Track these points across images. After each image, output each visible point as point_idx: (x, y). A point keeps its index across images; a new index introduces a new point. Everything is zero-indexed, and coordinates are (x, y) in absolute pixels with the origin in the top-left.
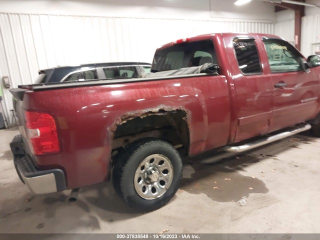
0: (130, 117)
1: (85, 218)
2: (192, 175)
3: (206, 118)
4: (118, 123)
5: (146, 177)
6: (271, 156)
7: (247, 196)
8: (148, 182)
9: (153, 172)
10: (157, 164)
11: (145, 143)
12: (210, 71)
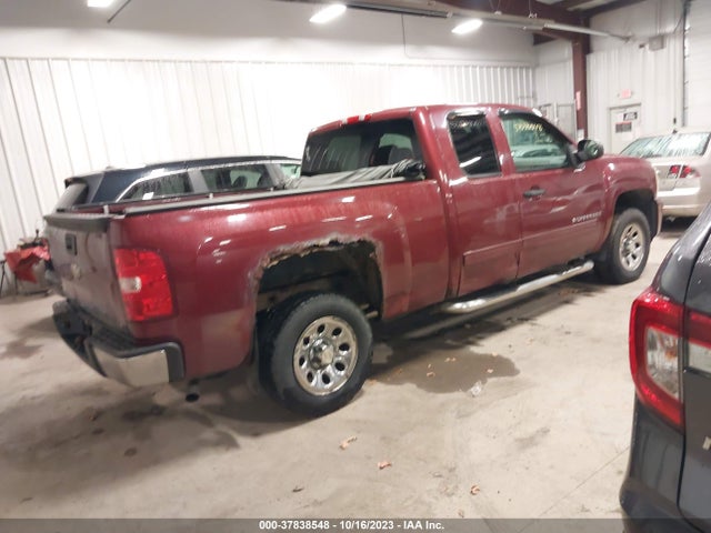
0: (283, 255)
1: (208, 434)
2: (388, 358)
3: (408, 256)
4: (265, 265)
5: (312, 357)
6: (527, 320)
7: (484, 382)
8: (316, 365)
9: (324, 347)
10: (329, 334)
11: (309, 298)
12: (410, 174)
